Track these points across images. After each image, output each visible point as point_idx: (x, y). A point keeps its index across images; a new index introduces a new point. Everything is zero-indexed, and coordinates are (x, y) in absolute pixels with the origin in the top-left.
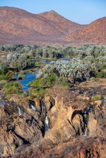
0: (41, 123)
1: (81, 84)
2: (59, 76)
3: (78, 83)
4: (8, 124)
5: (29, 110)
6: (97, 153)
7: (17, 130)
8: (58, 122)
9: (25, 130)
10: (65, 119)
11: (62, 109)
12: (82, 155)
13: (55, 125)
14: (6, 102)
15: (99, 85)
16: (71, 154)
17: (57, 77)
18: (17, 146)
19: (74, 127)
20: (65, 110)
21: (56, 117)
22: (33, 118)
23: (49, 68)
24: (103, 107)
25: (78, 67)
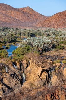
0: (20, 77)
1: (47, 53)
2: (32, 47)
3: (45, 52)
5: (12, 68)
6: (58, 96)
7: (4, 81)
8: (32, 77)
9: (10, 81)
10: (36, 75)
11: (35, 68)
12: (48, 98)
13: (30, 79)
15: (58, 54)
16: (41, 97)
17: (31, 47)
18: (4, 91)
19: (42, 80)
21: (30, 73)
22: (15, 73)
23: (26, 41)
24: (61, 68)
25: (45, 42)
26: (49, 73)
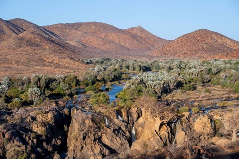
0: (128, 134)
1: (168, 96)
2: (146, 88)
3: (165, 95)
4: (95, 134)
5: (116, 120)
7: (104, 140)
8: (145, 133)
9: (112, 140)
10: (152, 130)
11: (150, 120)
13: (142, 136)
14: (93, 112)
15: (186, 97)
17: (144, 88)
18: (104, 156)
19: (161, 138)
20: (152, 121)
21: (143, 128)
22: (120, 128)
23: (137, 79)
24: (191, 119)
25: (165, 79)
26: (173, 127)
